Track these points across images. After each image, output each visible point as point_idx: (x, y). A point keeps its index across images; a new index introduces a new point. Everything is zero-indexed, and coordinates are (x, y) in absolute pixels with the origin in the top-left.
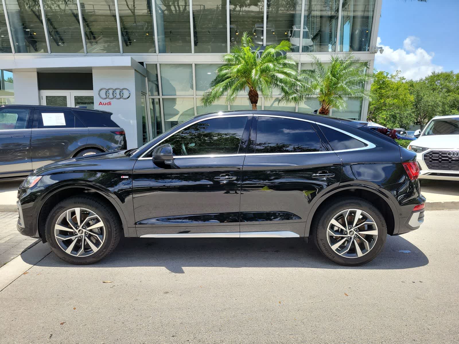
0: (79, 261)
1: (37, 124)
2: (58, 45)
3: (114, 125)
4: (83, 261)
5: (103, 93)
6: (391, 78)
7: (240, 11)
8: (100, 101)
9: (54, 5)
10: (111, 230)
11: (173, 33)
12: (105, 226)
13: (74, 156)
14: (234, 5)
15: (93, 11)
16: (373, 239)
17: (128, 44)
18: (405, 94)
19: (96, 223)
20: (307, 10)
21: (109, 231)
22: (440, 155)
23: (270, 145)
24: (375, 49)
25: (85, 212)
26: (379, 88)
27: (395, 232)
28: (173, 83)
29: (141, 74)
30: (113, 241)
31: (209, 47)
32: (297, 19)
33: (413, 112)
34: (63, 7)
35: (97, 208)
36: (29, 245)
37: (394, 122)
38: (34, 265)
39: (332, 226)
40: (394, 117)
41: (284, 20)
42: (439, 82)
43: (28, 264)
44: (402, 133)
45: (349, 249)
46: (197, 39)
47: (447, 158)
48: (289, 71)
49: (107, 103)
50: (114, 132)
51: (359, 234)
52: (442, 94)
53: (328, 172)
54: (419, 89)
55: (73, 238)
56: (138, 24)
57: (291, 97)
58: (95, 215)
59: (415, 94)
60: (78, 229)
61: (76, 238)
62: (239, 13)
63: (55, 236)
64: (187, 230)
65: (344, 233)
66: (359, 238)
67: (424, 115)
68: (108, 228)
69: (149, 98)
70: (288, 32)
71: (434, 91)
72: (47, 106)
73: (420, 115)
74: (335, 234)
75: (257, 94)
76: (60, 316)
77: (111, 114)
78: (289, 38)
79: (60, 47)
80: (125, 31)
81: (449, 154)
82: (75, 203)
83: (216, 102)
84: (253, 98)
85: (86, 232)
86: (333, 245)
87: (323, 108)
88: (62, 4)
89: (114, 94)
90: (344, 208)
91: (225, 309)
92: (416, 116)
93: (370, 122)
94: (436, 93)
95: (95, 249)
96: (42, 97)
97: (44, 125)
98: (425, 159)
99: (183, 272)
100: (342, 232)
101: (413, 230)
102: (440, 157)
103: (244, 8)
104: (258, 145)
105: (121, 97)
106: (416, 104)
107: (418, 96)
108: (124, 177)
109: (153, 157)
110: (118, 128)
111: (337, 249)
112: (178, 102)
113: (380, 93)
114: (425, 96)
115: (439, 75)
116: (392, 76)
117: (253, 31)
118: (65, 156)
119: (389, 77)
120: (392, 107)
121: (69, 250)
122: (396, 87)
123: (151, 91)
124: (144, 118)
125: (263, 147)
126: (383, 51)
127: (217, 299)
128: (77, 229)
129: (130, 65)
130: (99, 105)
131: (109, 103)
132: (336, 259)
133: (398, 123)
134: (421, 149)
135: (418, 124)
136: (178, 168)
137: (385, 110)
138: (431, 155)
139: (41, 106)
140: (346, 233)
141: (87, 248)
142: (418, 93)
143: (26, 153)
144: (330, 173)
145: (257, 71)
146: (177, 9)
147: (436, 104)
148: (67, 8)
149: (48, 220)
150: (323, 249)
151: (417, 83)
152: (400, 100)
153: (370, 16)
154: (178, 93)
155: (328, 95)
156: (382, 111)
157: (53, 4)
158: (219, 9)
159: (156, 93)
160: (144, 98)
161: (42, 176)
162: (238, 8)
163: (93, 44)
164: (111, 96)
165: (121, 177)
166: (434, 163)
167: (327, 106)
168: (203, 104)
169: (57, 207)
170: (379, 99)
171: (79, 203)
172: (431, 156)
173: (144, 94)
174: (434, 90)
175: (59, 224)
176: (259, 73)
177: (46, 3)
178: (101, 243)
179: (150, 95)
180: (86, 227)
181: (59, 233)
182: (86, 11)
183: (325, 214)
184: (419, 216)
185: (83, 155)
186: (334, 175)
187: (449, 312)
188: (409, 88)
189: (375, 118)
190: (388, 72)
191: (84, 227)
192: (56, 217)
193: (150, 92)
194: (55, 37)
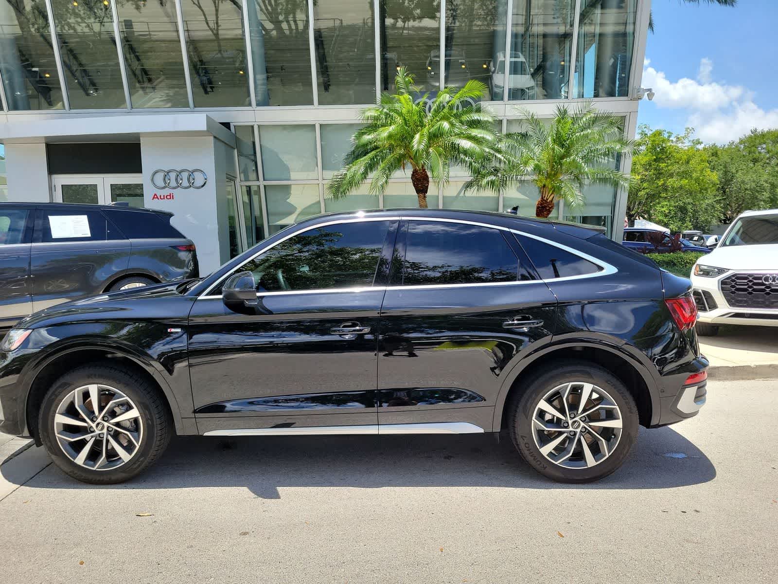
0: (98, 478)
1: (41, 236)
2: (88, 94)
3: (176, 234)
4: (105, 478)
5: (159, 179)
6: (677, 141)
7: (404, 28)
8: (155, 193)
9: (81, 24)
10: (152, 422)
11: (286, 69)
12: (141, 416)
13: (106, 290)
14: (393, 19)
15: (147, 33)
16: (614, 435)
17: (209, 89)
18: (703, 170)
19: (127, 410)
20: (522, 24)
21: (148, 424)
22: (750, 281)
23: (450, 269)
24: (639, 92)
25: (107, 393)
26: (655, 160)
27: (654, 421)
28: (286, 159)
29: (225, 143)
30: (156, 442)
31: (351, 92)
32: (499, 41)
33: (718, 202)
34: (97, 27)
35: (127, 385)
36: (17, 448)
37: (683, 220)
38: (21, 485)
39: (542, 414)
40: (683, 210)
41: (483, 43)
42: (764, 146)
43: (11, 483)
44: (696, 238)
45: (573, 454)
46: (329, 79)
47: (763, 287)
48: (481, 133)
49: (167, 196)
50: (175, 247)
51: (590, 426)
52: (770, 168)
53: (531, 317)
54: (729, 160)
55: (87, 437)
56: (225, 55)
57: (485, 181)
58: (124, 397)
59: (721, 169)
60: (95, 421)
61: (92, 437)
62: (403, 32)
63: (56, 434)
64: (288, 422)
65: (562, 425)
66: (589, 432)
67: (738, 208)
68: (147, 419)
69: (240, 184)
70: (489, 64)
71: (756, 164)
72: (64, 203)
73: (731, 206)
74: (546, 427)
75: (427, 176)
76: (55, 576)
77: (171, 215)
78: (491, 74)
79: (90, 97)
80: (202, 68)
81: (767, 279)
82: (89, 377)
83: (354, 192)
84: (421, 182)
85: (109, 427)
86: (543, 447)
87: (544, 200)
88: (95, 22)
89: (179, 179)
90: (561, 381)
91: (344, 563)
92: (723, 208)
93: (639, 219)
94: (759, 165)
95: (125, 456)
96: (55, 186)
97: (53, 237)
98: (723, 289)
99: (277, 496)
100: (558, 423)
101: (685, 418)
102: (750, 284)
103: (411, 23)
104: (429, 270)
105: (191, 185)
106: (723, 188)
107: (726, 173)
108: (173, 330)
109: (223, 294)
110: (182, 240)
111: (551, 452)
112: (294, 190)
113: (656, 169)
114: (740, 173)
115: (764, 135)
116: (678, 138)
117: (428, 62)
118: (89, 290)
119: (672, 141)
120: (678, 192)
121: (80, 459)
122: (685, 157)
123: (245, 172)
124: (231, 219)
125: (440, 272)
126: (654, 95)
127: (332, 545)
128: (93, 421)
129: (205, 128)
130: (153, 199)
131: (170, 196)
132: (549, 470)
133: (691, 220)
134: (716, 270)
135: (727, 222)
136: (270, 313)
137: (666, 198)
138: (733, 281)
139: (52, 203)
140: (566, 425)
141: (112, 455)
142: (725, 167)
143: (25, 285)
144: (535, 320)
145: (422, 135)
146: (293, 27)
147: (760, 186)
148: (103, 29)
149: (43, 406)
150: (526, 452)
151: (724, 150)
152: (692, 181)
153: (629, 33)
154: (293, 175)
155: (552, 175)
156: (661, 199)
157: (78, 23)
158: (367, 25)
159: (254, 176)
160: (231, 186)
161: (32, 330)
162: (400, 24)
163: (148, 91)
164: (173, 183)
165: (169, 331)
166: (740, 296)
167: (550, 196)
168: (331, 196)
169: (58, 383)
170: (654, 178)
171: (95, 375)
172: (733, 284)
173: (231, 178)
174: (755, 161)
175: (62, 414)
176: (426, 139)
177: (66, 22)
178: (135, 447)
179: (243, 179)
180: (110, 418)
181: (62, 429)
182: (136, 34)
183: (528, 391)
184: (695, 393)
185: (121, 289)
186: (541, 322)
187: (742, 566)
188: (710, 159)
189: (648, 212)
190: (671, 131)
191: (106, 419)
192: (56, 401)
193: (242, 175)
194: (81, 80)
